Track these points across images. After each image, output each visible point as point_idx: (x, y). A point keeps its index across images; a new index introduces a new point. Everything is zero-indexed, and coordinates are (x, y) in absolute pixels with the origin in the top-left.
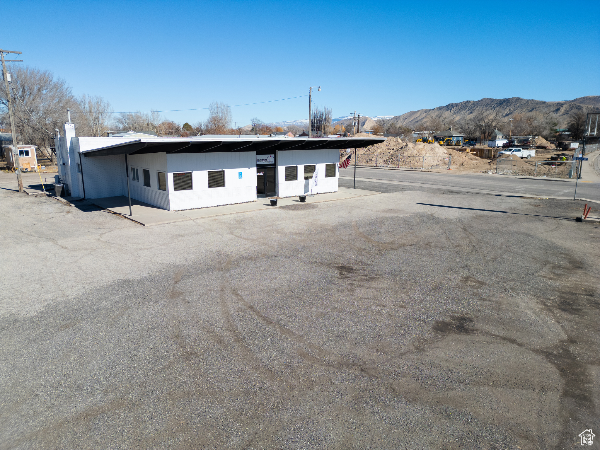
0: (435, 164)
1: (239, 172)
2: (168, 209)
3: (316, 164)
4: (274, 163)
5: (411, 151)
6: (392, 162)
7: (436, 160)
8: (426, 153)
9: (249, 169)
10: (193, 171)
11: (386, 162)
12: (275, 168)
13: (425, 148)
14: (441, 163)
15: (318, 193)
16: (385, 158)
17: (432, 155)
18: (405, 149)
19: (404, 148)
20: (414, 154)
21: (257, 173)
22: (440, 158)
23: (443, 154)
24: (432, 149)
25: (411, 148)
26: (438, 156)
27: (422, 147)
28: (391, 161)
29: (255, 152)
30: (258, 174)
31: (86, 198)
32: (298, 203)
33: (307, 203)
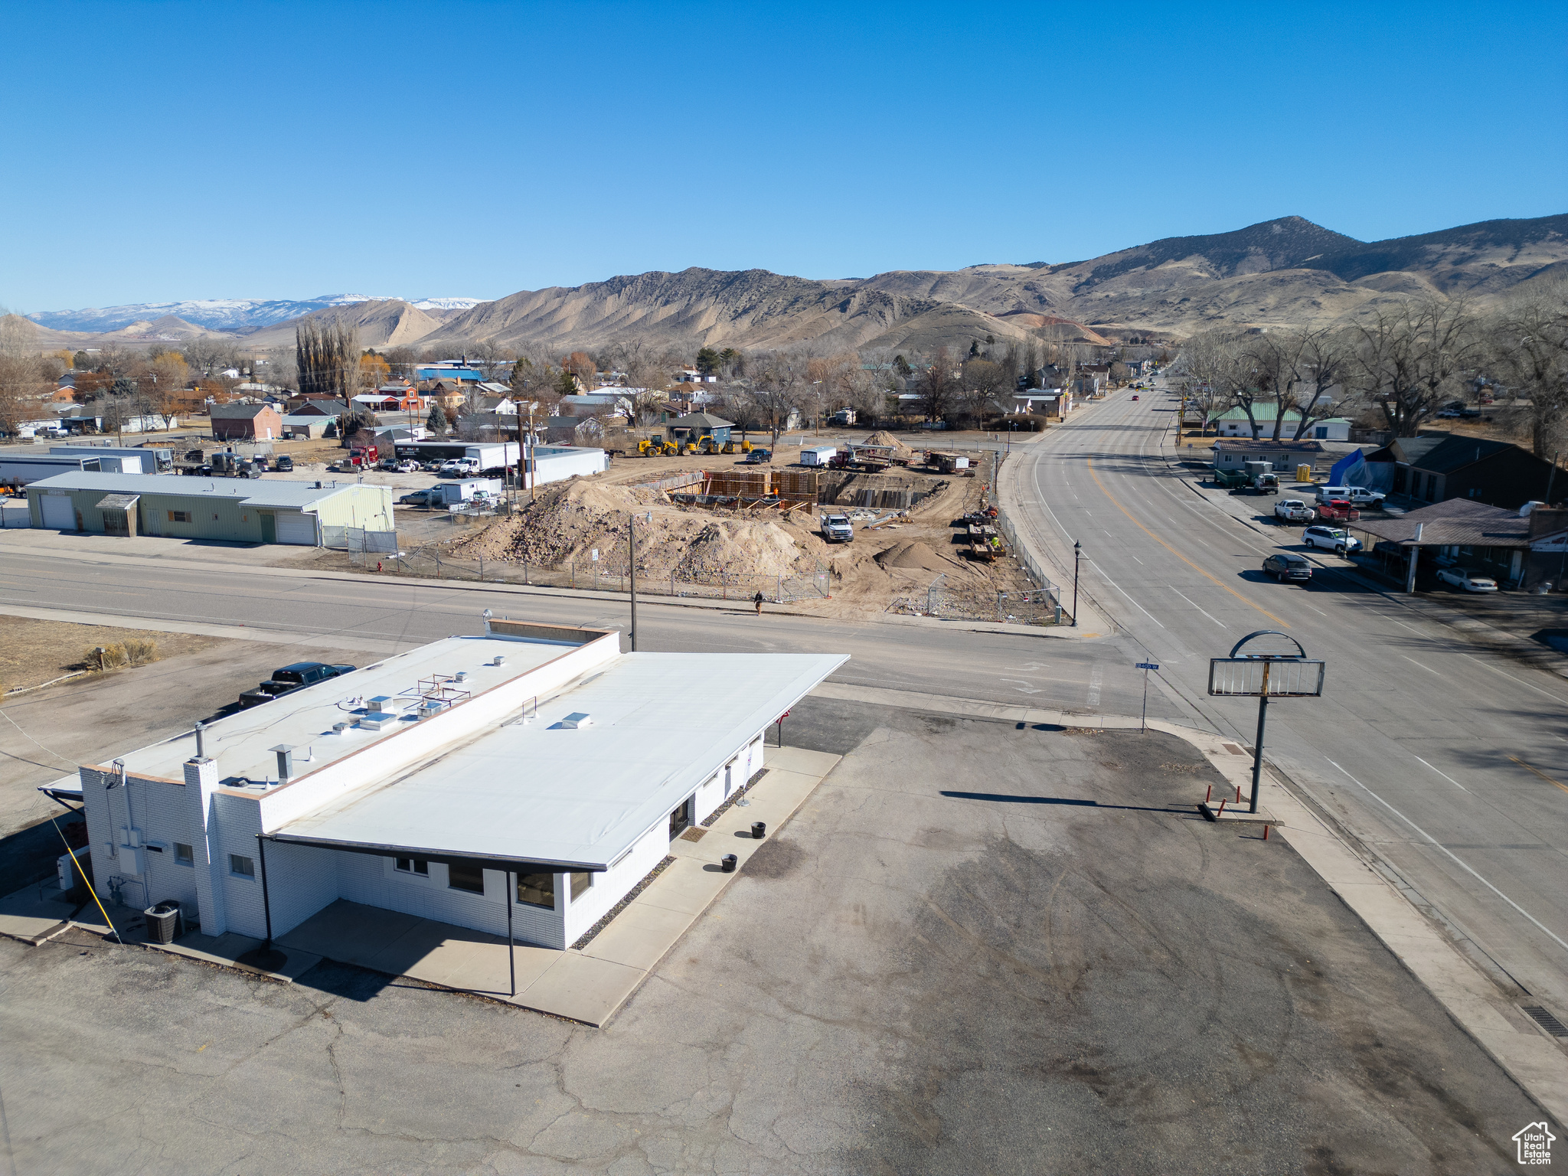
0: (784, 577)
2: (563, 948)
6: (695, 575)
7: (784, 566)
13: (754, 537)
17: (771, 554)
18: (715, 542)
23: (789, 547)
25: (727, 540)
26: (783, 554)
27: (748, 536)
28: (691, 573)
31: (273, 937)
32: (755, 844)
33: (770, 839)
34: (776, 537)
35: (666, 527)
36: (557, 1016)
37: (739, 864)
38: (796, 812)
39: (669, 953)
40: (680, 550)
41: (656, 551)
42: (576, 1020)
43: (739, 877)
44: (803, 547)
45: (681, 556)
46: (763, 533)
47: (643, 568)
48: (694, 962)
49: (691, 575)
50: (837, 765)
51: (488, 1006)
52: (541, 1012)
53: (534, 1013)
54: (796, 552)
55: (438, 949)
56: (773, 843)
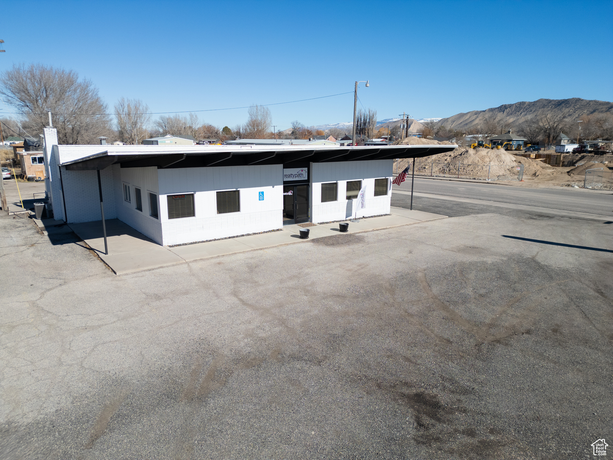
0: (501, 174)
1: (259, 192)
2: (161, 244)
3: (362, 180)
4: (306, 178)
5: (472, 159)
6: (449, 170)
7: (503, 169)
8: (490, 161)
9: (273, 187)
10: (195, 192)
11: (443, 171)
12: (308, 185)
14: (509, 173)
15: (364, 217)
16: (440, 166)
17: (497, 163)
18: (465, 155)
19: (464, 154)
20: (476, 161)
21: (284, 192)
22: (508, 167)
24: (498, 156)
25: (472, 155)
26: (505, 164)
28: (448, 169)
29: (281, 166)
30: (285, 194)
31: (68, 222)
32: (337, 233)
33: (350, 234)
37: (311, 236)
38: (384, 229)
39: (212, 258)
42: (112, 269)
43: (308, 241)
46: (495, 153)
48: (219, 263)
51: (92, 255)
56: (350, 236)
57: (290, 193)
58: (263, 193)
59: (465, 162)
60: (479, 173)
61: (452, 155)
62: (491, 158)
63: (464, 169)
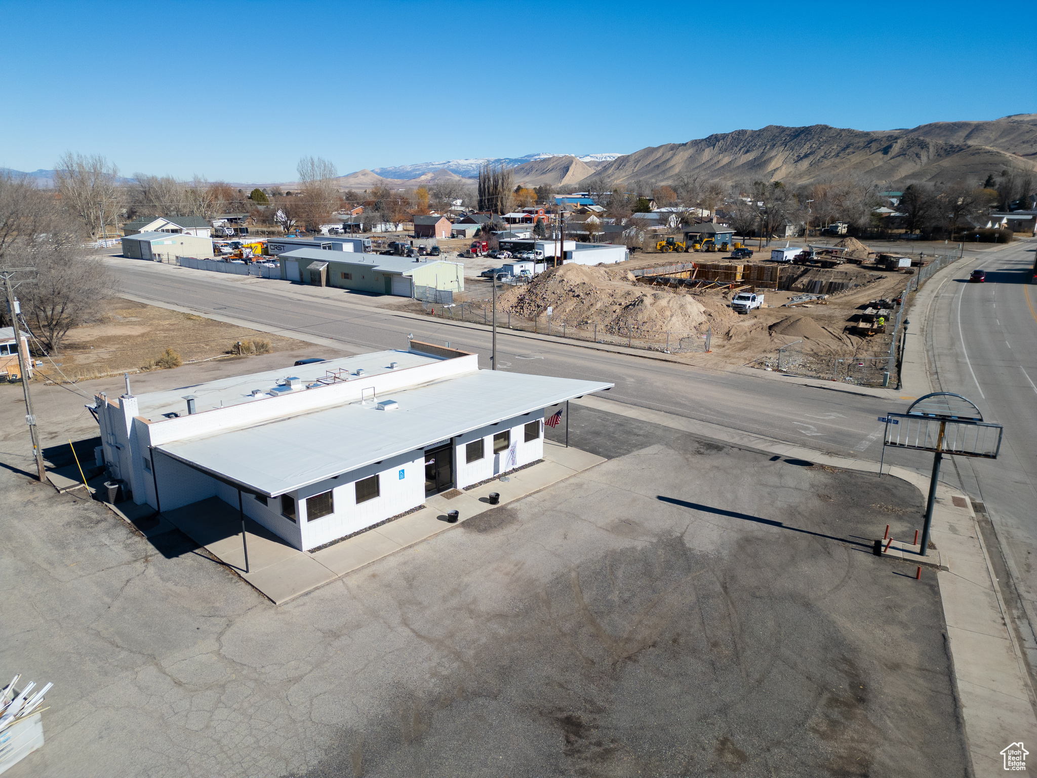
0: (685, 335)
1: (400, 472)
2: (301, 549)
3: (510, 428)
5: (648, 313)
6: (619, 329)
7: (688, 327)
8: (672, 316)
9: (414, 463)
10: (333, 490)
11: (610, 330)
13: (671, 305)
14: (696, 332)
16: (608, 320)
17: (681, 318)
18: (640, 307)
19: (638, 305)
20: (653, 317)
21: (426, 462)
22: (694, 324)
23: (698, 314)
24: (682, 306)
25: (649, 306)
26: (691, 318)
27: (666, 304)
28: (617, 328)
30: (427, 464)
31: (162, 510)
32: (488, 507)
33: (502, 506)
34: (689, 306)
35: (612, 296)
36: (260, 591)
37: (461, 518)
38: (537, 492)
39: (363, 568)
40: (614, 312)
41: (599, 312)
42: (267, 597)
43: (457, 526)
44: (710, 315)
45: (615, 316)
46: (679, 302)
47: (587, 323)
48: (374, 576)
49: (617, 329)
50: (598, 465)
51: (231, 576)
52: (253, 587)
53: (250, 586)
54: (704, 318)
55: (235, 536)
56: (502, 509)
57: (431, 462)
58: (403, 471)
59: (640, 317)
60: (657, 336)
61: (623, 304)
62: (673, 311)
63: (638, 328)
